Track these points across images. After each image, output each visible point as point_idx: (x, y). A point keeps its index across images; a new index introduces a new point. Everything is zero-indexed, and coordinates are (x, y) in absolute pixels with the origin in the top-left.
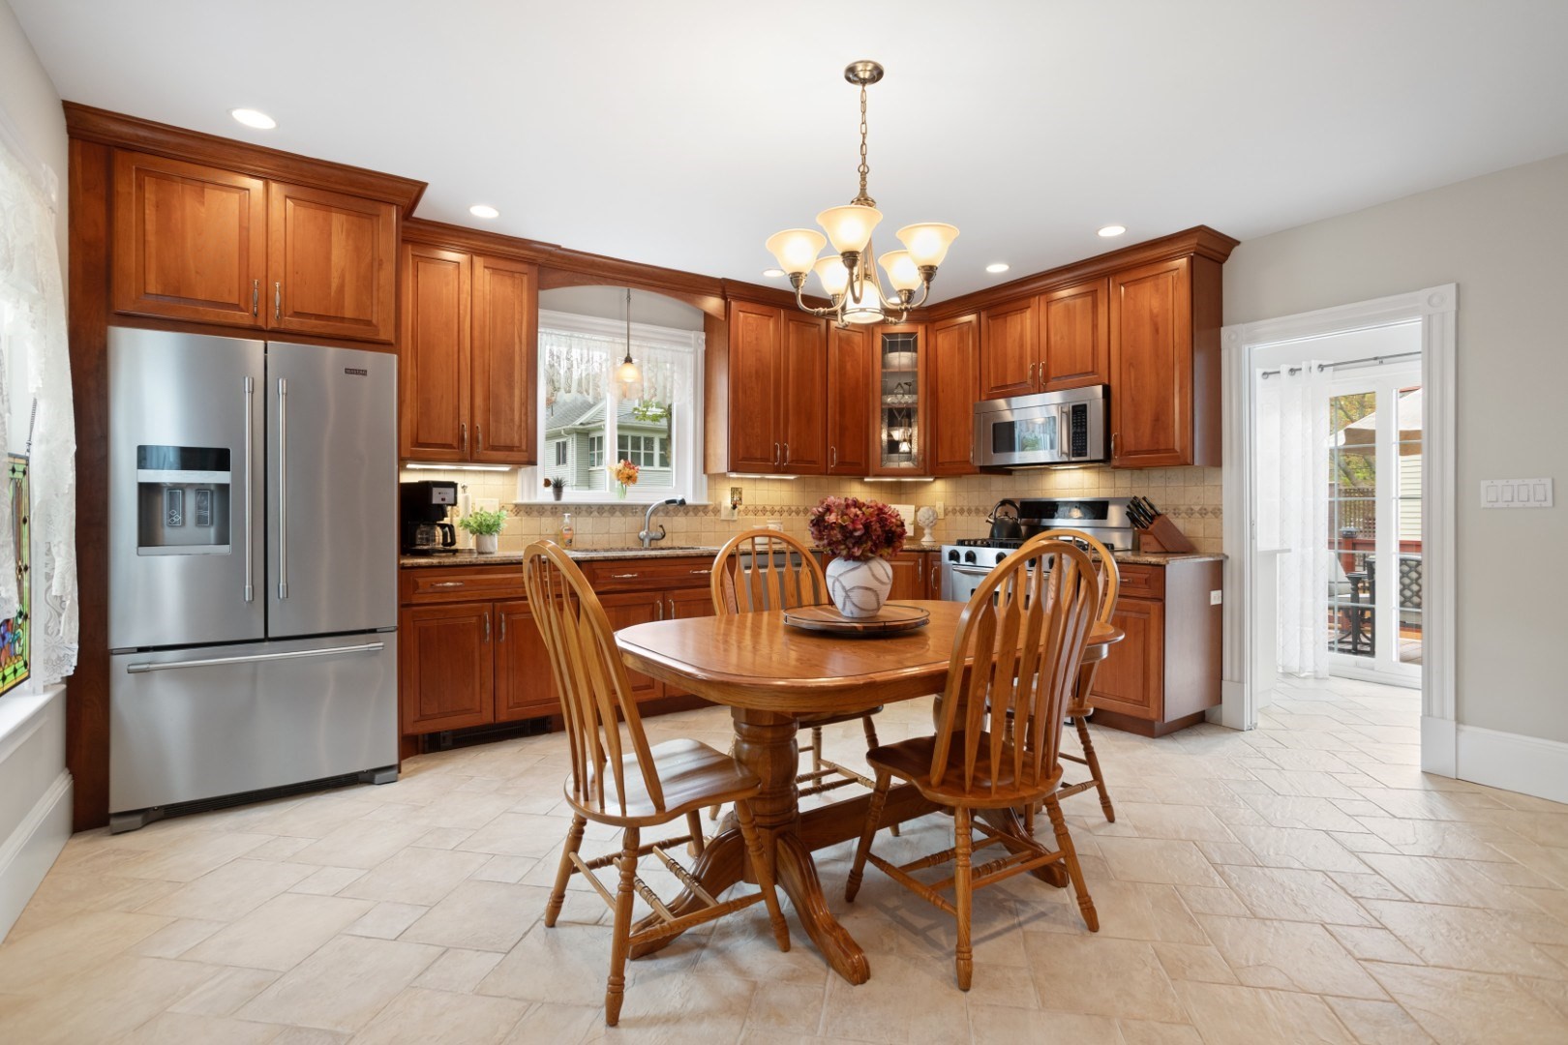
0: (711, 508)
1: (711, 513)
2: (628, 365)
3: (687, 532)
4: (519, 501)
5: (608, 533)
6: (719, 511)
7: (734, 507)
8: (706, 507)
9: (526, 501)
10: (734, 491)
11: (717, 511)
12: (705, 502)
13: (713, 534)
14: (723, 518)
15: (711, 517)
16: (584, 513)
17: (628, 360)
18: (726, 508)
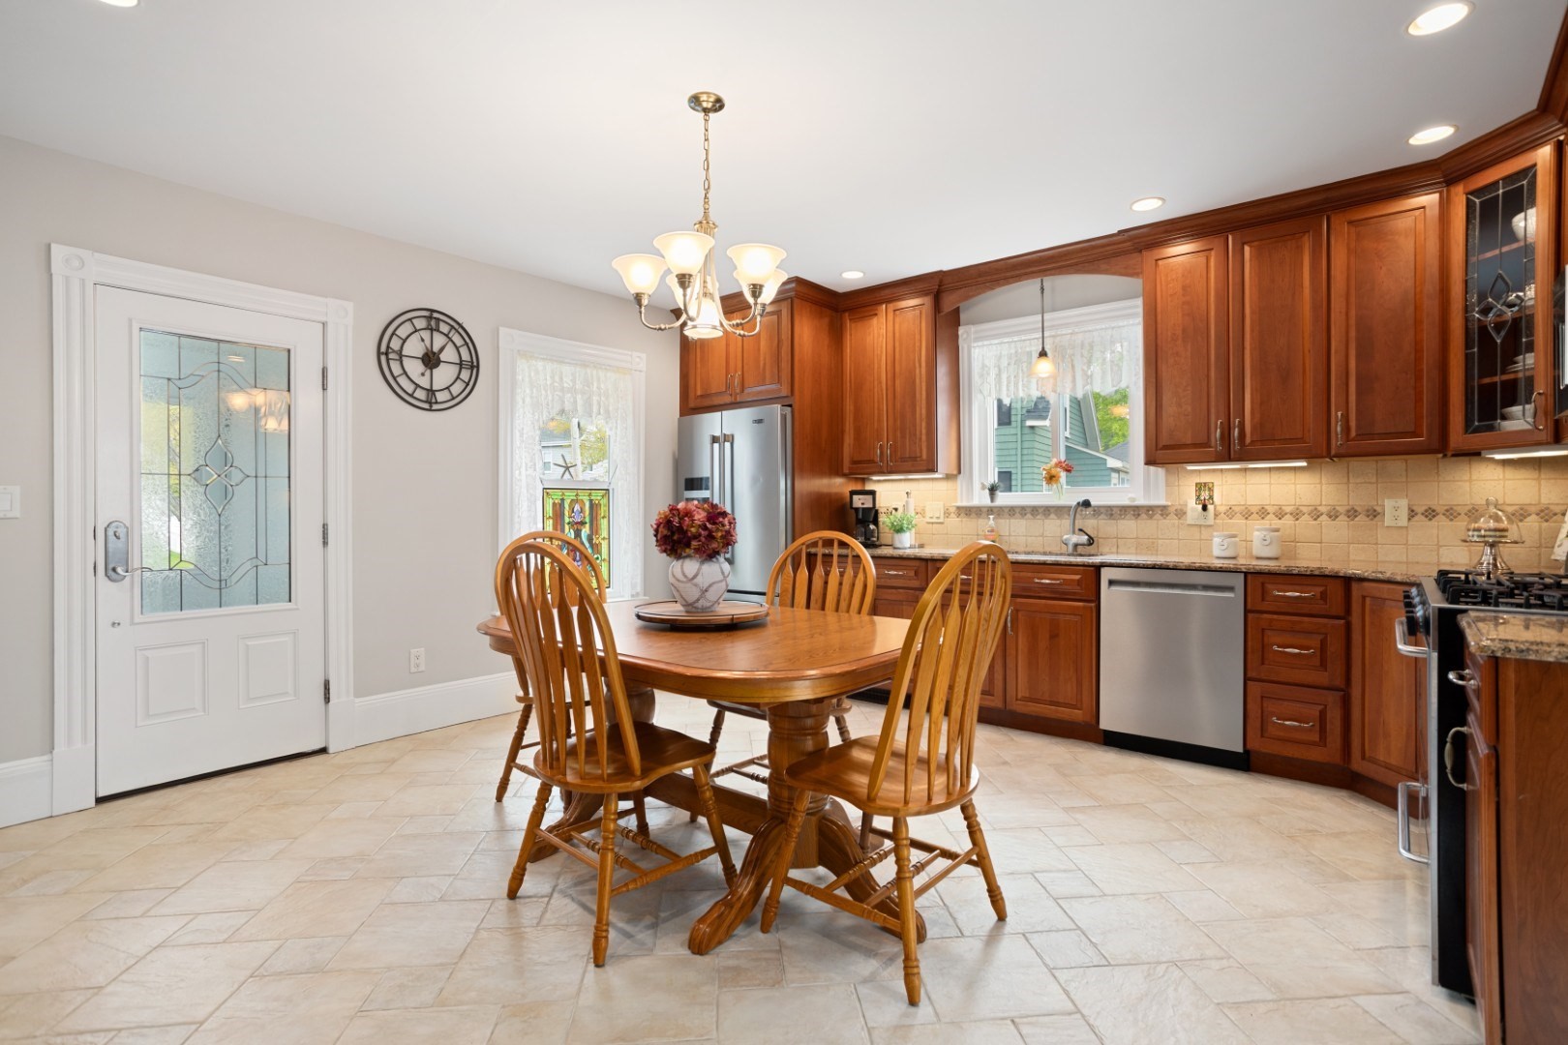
0: (1172, 510)
1: (1172, 516)
2: (1043, 360)
3: (1137, 538)
4: (959, 504)
5: (1042, 536)
6: (1185, 513)
7: (1205, 508)
8: (1164, 508)
9: (965, 504)
10: (1200, 487)
11: (1181, 513)
12: (1162, 502)
13: (1176, 541)
14: (1189, 521)
15: (1172, 520)
16: (1017, 515)
17: (1043, 354)
18: (1193, 509)
